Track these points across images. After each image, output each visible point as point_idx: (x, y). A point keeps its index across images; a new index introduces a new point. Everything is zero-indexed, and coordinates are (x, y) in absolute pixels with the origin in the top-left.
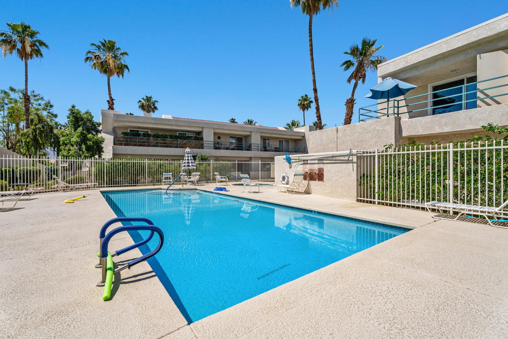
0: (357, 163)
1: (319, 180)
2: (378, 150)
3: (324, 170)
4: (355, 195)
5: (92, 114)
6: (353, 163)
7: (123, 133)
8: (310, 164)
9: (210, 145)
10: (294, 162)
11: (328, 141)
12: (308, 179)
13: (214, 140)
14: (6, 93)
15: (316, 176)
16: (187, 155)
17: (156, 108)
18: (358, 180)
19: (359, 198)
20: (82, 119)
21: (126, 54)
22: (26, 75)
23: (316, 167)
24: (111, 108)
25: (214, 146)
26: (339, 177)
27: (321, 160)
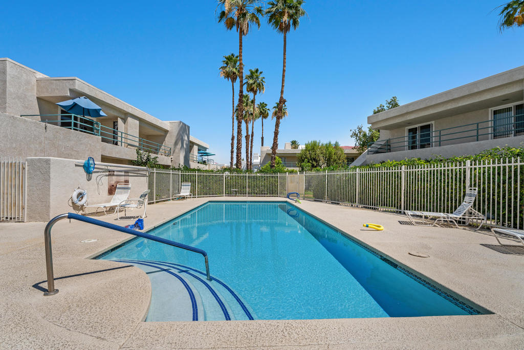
3: (130, 182)
8: (117, 175)
23: (122, 179)
27: (126, 172)
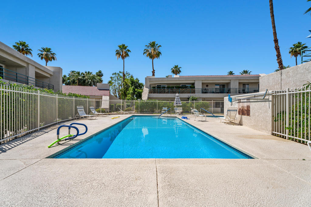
0: (272, 101)
1: (247, 115)
2: (289, 89)
3: (251, 107)
4: (271, 129)
5: (139, 79)
6: (269, 101)
7: (153, 87)
8: (243, 102)
9: (199, 91)
10: (234, 101)
11: (274, 83)
12: (241, 114)
13: (202, 87)
14: (118, 74)
15: (245, 112)
16: (176, 97)
17: (180, 71)
18: (273, 116)
19: (274, 132)
20: (134, 82)
21: (160, 46)
22: (124, 66)
23: (245, 105)
24: (154, 75)
25: (202, 91)
26: (260, 113)
27: (248, 99)
